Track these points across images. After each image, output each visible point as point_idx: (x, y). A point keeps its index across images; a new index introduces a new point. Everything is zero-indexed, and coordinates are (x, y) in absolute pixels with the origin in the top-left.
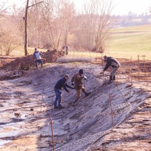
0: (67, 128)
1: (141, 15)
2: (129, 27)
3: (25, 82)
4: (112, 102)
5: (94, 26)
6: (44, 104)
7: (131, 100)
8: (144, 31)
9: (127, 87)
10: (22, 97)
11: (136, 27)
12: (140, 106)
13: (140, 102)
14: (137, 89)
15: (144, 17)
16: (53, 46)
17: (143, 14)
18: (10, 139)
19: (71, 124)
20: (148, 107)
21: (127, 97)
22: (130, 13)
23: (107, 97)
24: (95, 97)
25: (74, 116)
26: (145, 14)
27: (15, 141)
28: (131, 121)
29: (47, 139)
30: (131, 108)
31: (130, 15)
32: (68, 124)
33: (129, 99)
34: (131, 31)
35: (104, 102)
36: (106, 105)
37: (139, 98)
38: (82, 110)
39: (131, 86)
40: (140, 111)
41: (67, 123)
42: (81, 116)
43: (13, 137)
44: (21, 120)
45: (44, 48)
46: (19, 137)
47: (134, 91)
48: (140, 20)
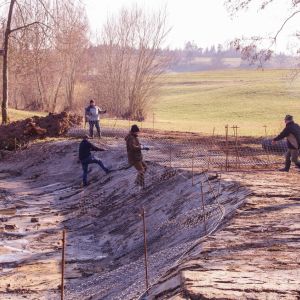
0: (106, 248)
1: (209, 49)
2: (189, 74)
3: (8, 171)
4: (185, 204)
5: (127, 70)
6: (55, 211)
7: (219, 200)
8: (217, 82)
9: (210, 179)
10: (9, 198)
11: (203, 73)
12: (240, 208)
13: (236, 202)
14: (229, 182)
15: (216, 55)
16: (45, 106)
17: (213, 48)
18: (8, 267)
19: (113, 242)
20: (253, 209)
21: (211, 196)
22: (189, 45)
23: (175, 197)
24: (152, 196)
25: (116, 230)
26: (216, 50)
27: (20, 269)
28: (231, 227)
29: (75, 265)
30: (225, 211)
31: (190, 49)
32: (108, 242)
33: (214, 198)
34: (193, 80)
35: (169, 204)
36: (175, 210)
37: (232, 196)
38: (131, 219)
39: (216, 177)
40: (241, 214)
41: (105, 240)
42: (130, 229)
43: (14, 262)
44: (19, 236)
45: (27, 108)
46: (24, 262)
47: (223, 186)
48: (208, 60)
